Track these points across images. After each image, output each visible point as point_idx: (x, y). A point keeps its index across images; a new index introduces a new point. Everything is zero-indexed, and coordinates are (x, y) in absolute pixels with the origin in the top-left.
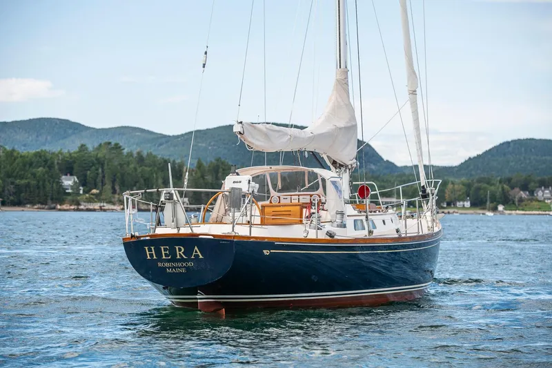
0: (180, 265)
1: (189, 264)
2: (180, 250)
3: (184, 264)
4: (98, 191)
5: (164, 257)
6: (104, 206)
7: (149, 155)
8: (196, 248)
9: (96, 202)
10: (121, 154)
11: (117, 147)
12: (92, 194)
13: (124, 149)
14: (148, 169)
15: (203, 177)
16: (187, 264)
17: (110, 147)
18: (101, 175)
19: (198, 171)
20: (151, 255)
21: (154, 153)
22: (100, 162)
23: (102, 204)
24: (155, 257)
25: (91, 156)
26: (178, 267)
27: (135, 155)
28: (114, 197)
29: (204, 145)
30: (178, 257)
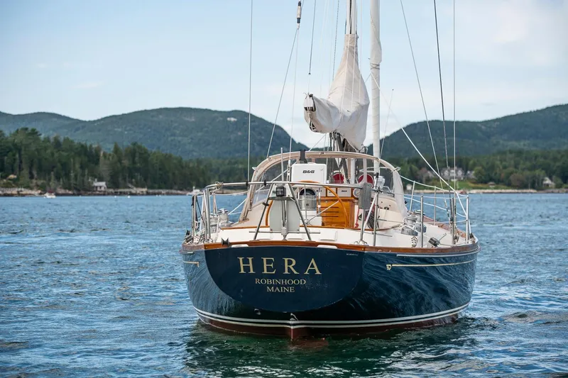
0: (287, 282)
1: (300, 282)
2: (290, 263)
3: (293, 282)
4: (15, 177)
5: (265, 272)
6: (21, 191)
7: (66, 140)
8: (313, 261)
9: (13, 187)
10: (38, 139)
11: (34, 132)
12: (10, 179)
13: (40, 135)
14: (65, 154)
15: (120, 161)
16: (297, 282)
17: (27, 132)
18: (18, 161)
19: (115, 156)
20: (247, 269)
21: (71, 138)
22: (17, 148)
23: (20, 189)
24: (252, 271)
25: (8, 142)
26: (284, 285)
27: (52, 140)
28: (32, 183)
29: (120, 130)
30: (286, 272)
